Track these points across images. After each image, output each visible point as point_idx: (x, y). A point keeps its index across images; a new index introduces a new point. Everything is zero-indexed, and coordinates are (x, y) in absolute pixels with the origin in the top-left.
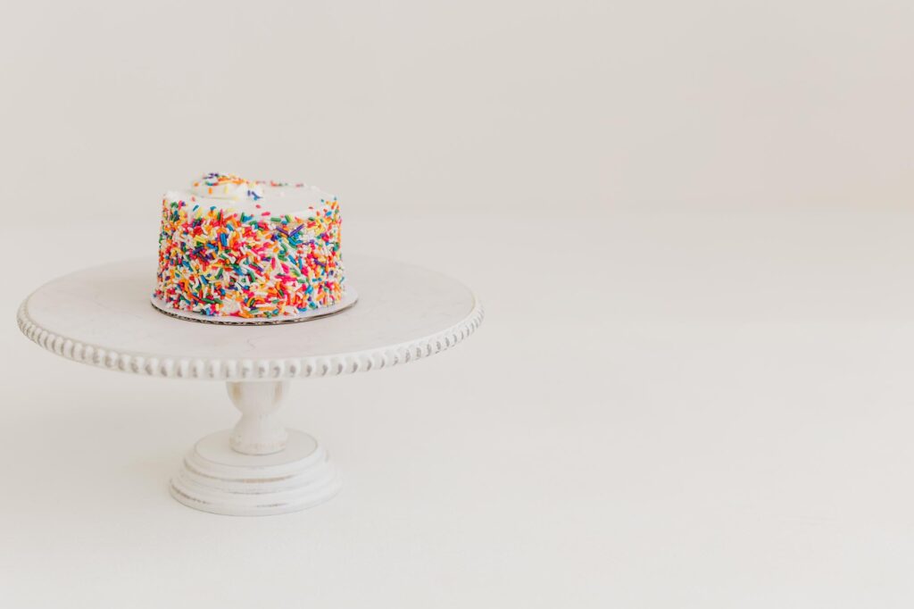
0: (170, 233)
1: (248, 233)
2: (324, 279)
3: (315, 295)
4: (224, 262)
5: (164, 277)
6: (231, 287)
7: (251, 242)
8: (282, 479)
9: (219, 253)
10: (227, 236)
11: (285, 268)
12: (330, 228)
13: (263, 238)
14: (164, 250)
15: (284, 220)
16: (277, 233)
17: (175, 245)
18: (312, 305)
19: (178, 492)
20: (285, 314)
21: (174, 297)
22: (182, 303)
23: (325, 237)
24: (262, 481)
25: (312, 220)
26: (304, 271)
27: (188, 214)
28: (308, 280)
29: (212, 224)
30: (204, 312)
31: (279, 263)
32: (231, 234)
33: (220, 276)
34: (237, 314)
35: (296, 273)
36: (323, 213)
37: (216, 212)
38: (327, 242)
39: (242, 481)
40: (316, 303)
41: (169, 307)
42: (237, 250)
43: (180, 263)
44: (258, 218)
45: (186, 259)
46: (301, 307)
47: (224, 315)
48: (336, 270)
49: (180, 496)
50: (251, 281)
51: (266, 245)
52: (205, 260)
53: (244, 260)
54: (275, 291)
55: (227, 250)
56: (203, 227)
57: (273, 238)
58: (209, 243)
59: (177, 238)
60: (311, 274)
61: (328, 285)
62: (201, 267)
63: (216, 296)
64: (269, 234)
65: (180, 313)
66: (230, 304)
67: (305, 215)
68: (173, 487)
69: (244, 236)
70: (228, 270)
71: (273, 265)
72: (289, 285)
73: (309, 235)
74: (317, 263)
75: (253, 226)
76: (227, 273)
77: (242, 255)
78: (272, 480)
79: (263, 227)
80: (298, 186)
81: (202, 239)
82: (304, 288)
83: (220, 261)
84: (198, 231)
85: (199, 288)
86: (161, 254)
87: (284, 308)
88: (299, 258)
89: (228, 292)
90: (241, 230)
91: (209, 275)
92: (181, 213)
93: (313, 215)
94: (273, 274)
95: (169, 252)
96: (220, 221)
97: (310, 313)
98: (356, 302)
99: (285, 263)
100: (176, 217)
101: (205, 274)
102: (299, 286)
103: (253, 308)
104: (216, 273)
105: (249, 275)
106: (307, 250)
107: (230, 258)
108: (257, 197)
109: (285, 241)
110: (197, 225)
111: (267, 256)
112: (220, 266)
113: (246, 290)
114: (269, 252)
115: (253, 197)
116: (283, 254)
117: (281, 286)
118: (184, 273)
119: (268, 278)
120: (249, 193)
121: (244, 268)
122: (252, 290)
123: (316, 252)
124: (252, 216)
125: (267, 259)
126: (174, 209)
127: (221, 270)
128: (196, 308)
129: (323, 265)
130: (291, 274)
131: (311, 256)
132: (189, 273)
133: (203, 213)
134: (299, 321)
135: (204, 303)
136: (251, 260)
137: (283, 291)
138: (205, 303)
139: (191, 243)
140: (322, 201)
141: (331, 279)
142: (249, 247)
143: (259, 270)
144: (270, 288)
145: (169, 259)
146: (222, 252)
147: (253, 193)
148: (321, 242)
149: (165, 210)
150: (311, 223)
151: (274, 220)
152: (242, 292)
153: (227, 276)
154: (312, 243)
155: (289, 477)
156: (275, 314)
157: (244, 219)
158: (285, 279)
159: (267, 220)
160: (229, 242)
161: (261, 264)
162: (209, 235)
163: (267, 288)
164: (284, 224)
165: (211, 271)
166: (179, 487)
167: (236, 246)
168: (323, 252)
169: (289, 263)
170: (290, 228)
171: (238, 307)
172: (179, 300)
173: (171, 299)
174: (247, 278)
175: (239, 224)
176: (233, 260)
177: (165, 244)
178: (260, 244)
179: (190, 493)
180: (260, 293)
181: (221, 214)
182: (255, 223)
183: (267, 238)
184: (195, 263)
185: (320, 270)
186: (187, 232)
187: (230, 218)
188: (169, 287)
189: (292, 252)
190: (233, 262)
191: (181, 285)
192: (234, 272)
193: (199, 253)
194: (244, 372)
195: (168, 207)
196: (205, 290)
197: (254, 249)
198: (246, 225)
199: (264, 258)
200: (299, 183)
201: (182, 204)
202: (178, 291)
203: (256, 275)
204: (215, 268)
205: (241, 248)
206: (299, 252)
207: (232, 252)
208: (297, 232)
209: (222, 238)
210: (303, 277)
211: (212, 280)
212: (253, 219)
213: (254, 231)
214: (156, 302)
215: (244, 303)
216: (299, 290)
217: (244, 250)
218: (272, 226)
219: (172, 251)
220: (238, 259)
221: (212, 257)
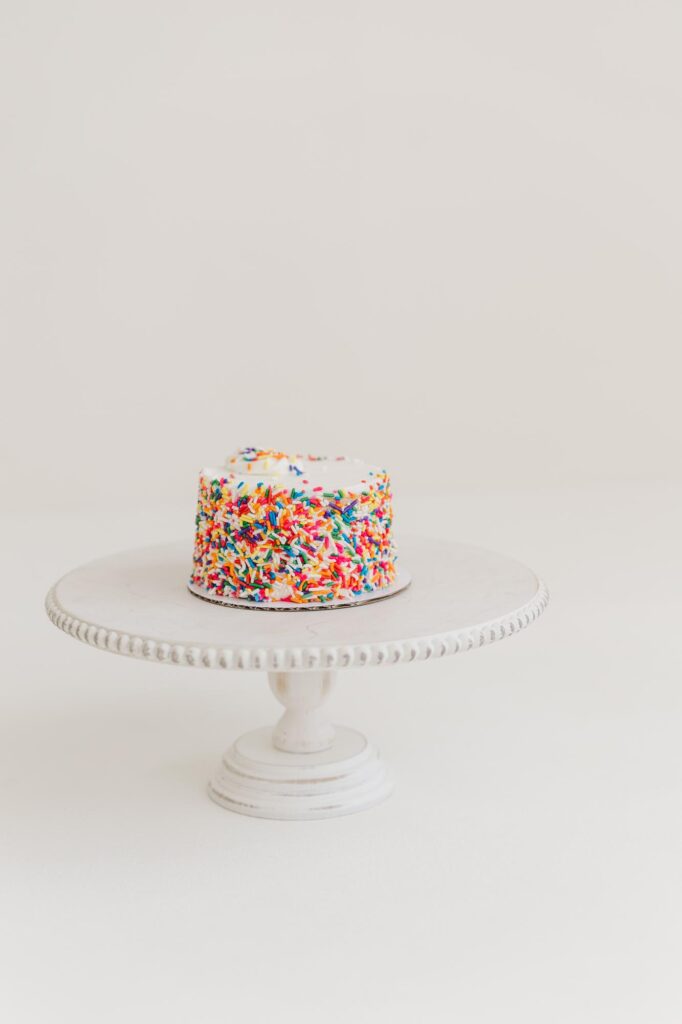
0: (210, 513)
1: (299, 510)
2: (379, 558)
3: (370, 576)
4: (274, 543)
5: (204, 561)
6: (282, 569)
7: (303, 520)
8: (335, 778)
9: (268, 533)
10: (276, 515)
11: (340, 548)
12: (383, 503)
13: (315, 515)
14: (203, 531)
15: (337, 495)
16: (330, 509)
17: (218, 526)
18: (367, 587)
19: (221, 796)
20: (340, 597)
21: (218, 583)
22: (227, 589)
23: (379, 513)
24: (314, 781)
25: (365, 494)
26: (359, 551)
27: (232, 491)
28: (362, 561)
29: (260, 501)
30: (252, 598)
31: (332, 541)
32: (281, 513)
33: (269, 558)
34: (288, 599)
35: (350, 553)
36: (376, 487)
37: (264, 489)
38: (381, 518)
39: (292, 782)
40: (372, 585)
41: (211, 594)
42: (289, 529)
43: (224, 545)
44: (309, 494)
45: (230, 540)
46: (356, 590)
47: (274, 600)
48: (389, 549)
49: (222, 799)
50: (304, 562)
51: (319, 523)
52: (252, 542)
53: (296, 540)
54: (329, 573)
55: (276, 530)
56: (250, 505)
57: (326, 515)
58: (257, 522)
59: (219, 518)
60: (366, 554)
61: (382, 565)
62: (248, 549)
63: (265, 580)
64: (321, 511)
65: (224, 600)
66: (281, 588)
67: (358, 489)
68: (214, 791)
69: (295, 514)
70: (278, 551)
71: (326, 545)
72: (343, 565)
73: (363, 511)
74: (371, 541)
75: (305, 503)
76: (277, 555)
77: (293, 534)
78: (325, 780)
79: (315, 503)
80: (339, 459)
81: (249, 518)
82: (360, 570)
83: (270, 542)
84: (244, 510)
85: (246, 571)
86: (199, 536)
87: (340, 591)
88: (353, 537)
89: (278, 575)
90: (292, 508)
91: (257, 558)
92: (224, 490)
93: (365, 488)
94: (326, 554)
95: (209, 534)
96: (268, 498)
97: (365, 596)
98: (410, 584)
99: (339, 542)
100: (218, 496)
101: (253, 557)
102: (354, 566)
103: (306, 592)
104: (265, 555)
105: (300, 556)
106: (361, 527)
107: (280, 538)
108: (299, 473)
109: (339, 518)
110: (243, 504)
111: (319, 535)
112: (270, 547)
113: (298, 572)
114: (322, 531)
115: (295, 472)
116: (336, 533)
117: (335, 567)
118: (229, 557)
119: (321, 559)
120: (291, 468)
121: (296, 549)
122: (304, 572)
123: (371, 529)
124: (303, 492)
125: (320, 539)
126: (215, 488)
127: (270, 552)
128: (243, 594)
129: (377, 544)
130: (345, 554)
131: (366, 533)
132: (235, 556)
133: (249, 490)
134: (356, 605)
135: (251, 589)
136: (303, 540)
137: (337, 573)
138: (253, 588)
139: (237, 523)
140: (371, 474)
141: (385, 559)
142: (301, 526)
143: (311, 550)
144: (324, 570)
145: (209, 542)
146: (271, 532)
147: (295, 468)
148: (375, 518)
149: (204, 489)
150: (365, 498)
151: (326, 496)
152: (294, 575)
153: (277, 558)
154: (366, 519)
155: (342, 777)
156: (329, 598)
157: (294, 495)
158: (340, 560)
159: (319, 495)
160: (278, 521)
161: (314, 544)
162: (257, 513)
163: (320, 570)
164: (337, 500)
165: (259, 553)
166: (220, 791)
167: (287, 525)
168: (378, 529)
169: (343, 543)
170: (344, 504)
171: (289, 591)
172: (223, 586)
173: (213, 585)
174: (299, 559)
175: (289, 501)
176: (283, 540)
177: (205, 525)
178: (313, 522)
179: (232, 797)
180: (313, 576)
181: (269, 492)
182: (307, 499)
183: (319, 515)
184: (241, 545)
185: (374, 549)
186: (231, 512)
187: (279, 495)
188: (212, 572)
189: (346, 530)
190: (283, 543)
191: (226, 570)
192: (285, 553)
193: (246, 534)
194: (311, 661)
195: (207, 484)
196: (253, 574)
197: (306, 528)
198: (296, 501)
199: (316, 538)
200: (340, 456)
201: (225, 481)
202: (222, 576)
203: (309, 556)
204: (263, 550)
205: (292, 527)
206: (353, 530)
207: (283, 532)
208: (351, 508)
209: (271, 517)
210: (357, 557)
211: (260, 563)
212: (305, 496)
213: (306, 508)
214: (194, 588)
215: (296, 587)
216: (353, 572)
217: (296, 529)
218: (325, 503)
219: (214, 533)
220: (289, 539)
221: (260, 538)
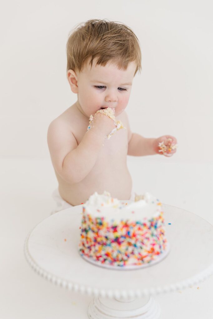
1: (139, 229)
4: (129, 243)
6: (132, 253)
7: (141, 232)
9: (127, 240)
15: (152, 220)
21: (101, 259)
27: (108, 222)
29: (123, 227)
30: (119, 265)
31: (151, 239)
32: (132, 231)
33: (127, 249)
34: (135, 264)
37: (124, 222)
41: (99, 263)
43: (105, 244)
44: (143, 221)
45: (109, 243)
51: (146, 233)
52: (119, 243)
55: (130, 238)
56: (118, 229)
58: (122, 236)
59: (102, 233)
61: (164, 241)
62: (117, 246)
63: (125, 258)
64: (147, 227)
66: (132, 260)
69: (138, 231)
71: (149, 240)
74: (162, 234)
76: (130, 248)
77: (137, 239)
79: (145, 225)
81: (118, 234)
85: (117, 255)
88: (157, 234)
89: (131, 255)
90: (136, 228)
92: (104, 222)
94: (149, 244)
95: (95, 239)
96: (126, 226)
99: (153, 238)
100: (101, 224)
101: (119, 250)
102: (158, 246)
103: (142, 261)
104: (125, 248)
105: (140, 247)
106: (159, 230)
107: (132, 241)
109: (153, 229)
110: (115, 229)
113: (140, 254)
114: (148, 235)
116: (152, 235)
121: (139, 244)
128: (116, 264)
133: (117, 223)
137: (153, 250)
139: (112, 236)
151: (148, 221)
157: (137, 223)
158: (154, 245)
159: (146, 221)
160: (131, 234)
162: (121, 232)
167: (135, 236)
170: (154, 224)
171: (136, 261)
175: (135, 226)
180: (144, 253)
182: (141, 224)
184: (115, 245)
186: (109, 231)
187: (132, 224)
191: (107, 254)
192: (133, 246)
193: (117, 241)
196: (120, 256)
197: (143, 235)
198: (138, 226)
201: (104, 218)
202: (104, 256)
207: (133, 238)
209: (128, 233)
211: (123, 252)
215: (138, 259)
218: (148, 224)
221: (123, 242)
